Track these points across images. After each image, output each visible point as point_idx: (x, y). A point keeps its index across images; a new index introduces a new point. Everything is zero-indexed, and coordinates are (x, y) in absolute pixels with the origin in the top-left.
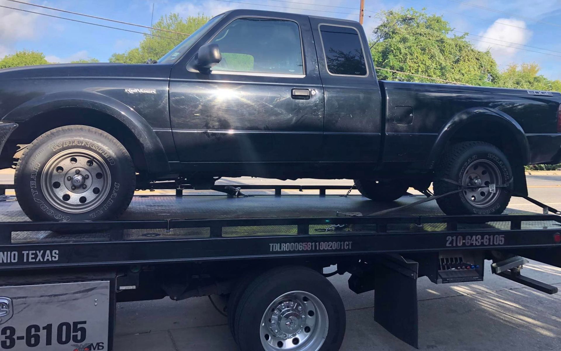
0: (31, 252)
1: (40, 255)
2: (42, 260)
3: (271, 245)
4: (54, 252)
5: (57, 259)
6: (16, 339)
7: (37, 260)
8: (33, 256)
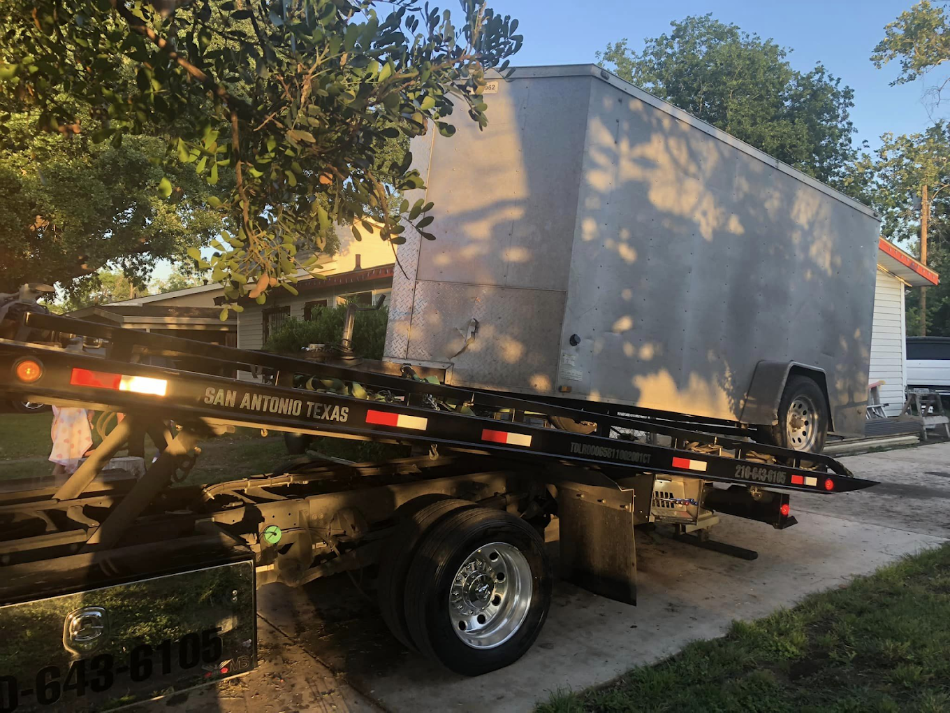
0: (318, 405)
1: (327, 410)
2: (328, 418)
3: (573, 443)
4: (343, 409)
5: (345, 420)
7: (323, 418)
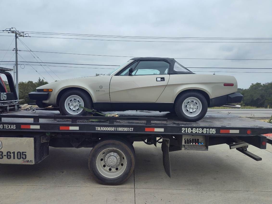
0: (7, 125)
1: (9, 126)
2: (10, 128)
3: (96, 127)
4: (14, 125)
5: (15, 128)
6: (3, 155)
8: (7, 127)
